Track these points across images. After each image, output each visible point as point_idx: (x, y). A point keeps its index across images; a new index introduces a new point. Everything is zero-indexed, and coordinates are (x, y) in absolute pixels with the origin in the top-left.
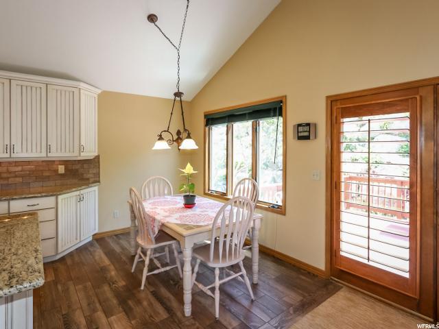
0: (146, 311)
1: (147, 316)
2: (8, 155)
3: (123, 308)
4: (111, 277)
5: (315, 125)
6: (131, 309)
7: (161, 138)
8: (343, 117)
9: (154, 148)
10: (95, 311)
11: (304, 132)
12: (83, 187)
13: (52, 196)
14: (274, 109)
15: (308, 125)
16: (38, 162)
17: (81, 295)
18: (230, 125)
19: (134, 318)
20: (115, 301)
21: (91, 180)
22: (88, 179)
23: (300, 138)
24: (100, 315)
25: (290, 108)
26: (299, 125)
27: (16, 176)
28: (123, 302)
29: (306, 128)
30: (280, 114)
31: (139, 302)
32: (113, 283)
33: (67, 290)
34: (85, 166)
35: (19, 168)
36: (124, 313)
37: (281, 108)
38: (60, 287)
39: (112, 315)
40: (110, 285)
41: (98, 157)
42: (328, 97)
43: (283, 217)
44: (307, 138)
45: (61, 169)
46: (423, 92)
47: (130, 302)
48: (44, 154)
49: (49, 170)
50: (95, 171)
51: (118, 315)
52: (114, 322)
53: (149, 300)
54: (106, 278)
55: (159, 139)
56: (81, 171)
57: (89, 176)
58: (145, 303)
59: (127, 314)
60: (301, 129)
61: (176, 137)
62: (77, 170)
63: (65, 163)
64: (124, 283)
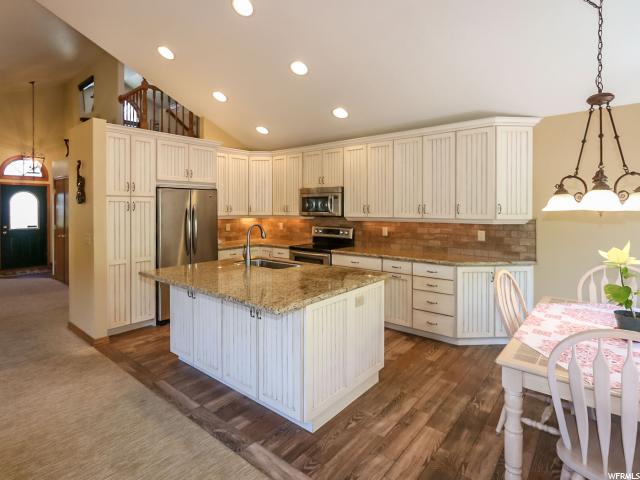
0: (468, 454)
1: (462, 460)
2: (420, 216)
3: (451, 430)
4: (485, 395)
6: (457, 438)
7: (561, 190)
9: (544, 210)
10: (425, 409)
12: (500, 263)
13: (449, 265)
16: (455, 225)
17: (436, 388)
19: (447, 448)
20: (453, 418)
21: (522, 256)
22: (517, 254)
24: (425, 417)
27: (436, 239)
28: (460, 425)
31: (475, 440)
32: (478, 402)
33: (431, 376)
34: (514, 234)
35: (438, 231)
36: (445, 435)
38: (429, 369)
39: (433, 427)
40: (473, 399)
41: (533, 222)
45: (481, 236)
47: (466, 432)
48: (452, 216)
49: (468, 235)
50: (528, 243)
51: (438, 432)
52: (426, 433)
53: (490, 450)
54: (478, 391)
55: (557, 193)
56: (507, 240)
57: (518, 249)
58: (480, 448)
59: (446, 438)
62: (501, 239)
63: (487, 227)
64: (489, 411)
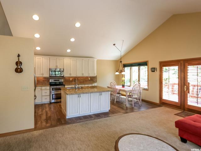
5: (156, 68)
7: (117, 72)
8: (163, 67)
11: (153, 70)
14: (145, 64)
15: (154, 68)
18: (131, 67)
21: (95, 82)
23: (152, 71)
25: (149, 64)
26: (152, 68)
27: (82, 80)
29: (154, 69)
30: (147, 65)
37: (147, 64)
41: (96, 76)
42: (159, 62)
43: (148, 91)
44: (154, 71)
46: (181, 62)
49: (87, 79)
50: (96, 79)
56: (93, 79)
60: (152, 69)
61: (120, 71)
63: (91, 77)
